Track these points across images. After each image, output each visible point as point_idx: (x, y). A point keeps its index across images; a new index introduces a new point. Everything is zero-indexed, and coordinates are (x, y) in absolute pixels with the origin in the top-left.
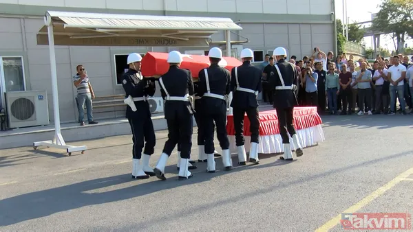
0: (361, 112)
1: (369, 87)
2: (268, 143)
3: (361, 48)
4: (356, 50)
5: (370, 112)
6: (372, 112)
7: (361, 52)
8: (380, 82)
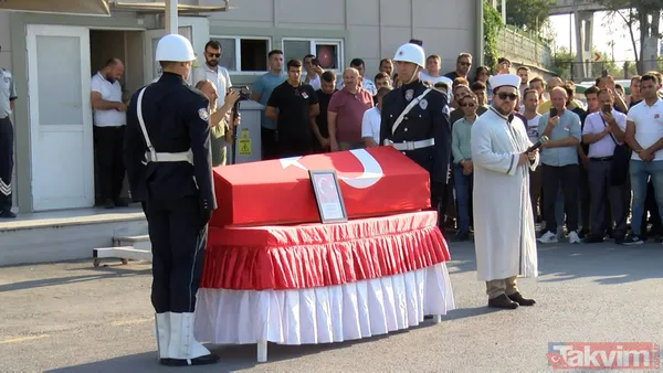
0: (549, 234)
1: (575, 161)
2: (297, 317)
3: (540, 49)
4: (528, 54)
5: (573, 236)
6: (580, 235)
7: (541, 60)
8: (603, 149)
